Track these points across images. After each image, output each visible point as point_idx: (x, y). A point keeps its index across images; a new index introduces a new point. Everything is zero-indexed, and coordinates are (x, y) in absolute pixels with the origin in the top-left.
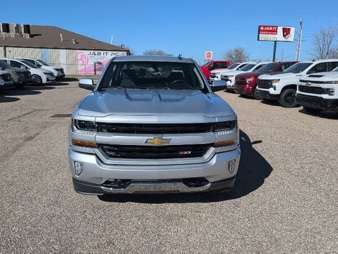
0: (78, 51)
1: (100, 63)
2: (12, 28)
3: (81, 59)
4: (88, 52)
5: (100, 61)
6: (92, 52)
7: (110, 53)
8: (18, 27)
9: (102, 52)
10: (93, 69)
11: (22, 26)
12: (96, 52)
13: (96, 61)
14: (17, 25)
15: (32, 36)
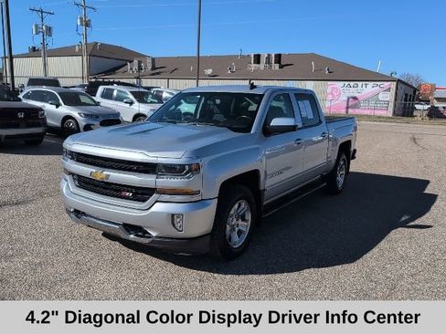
0: (329, 83)
1: (355, 98)
2: (263, 60)
3: (332, 93)
4: (341, 84)
5: (356, 95)
6: (347, 83)
7: (371, 84)
8: (269, 57)
9: (360, 84)
10: (345, 105)
11: (273, 56)
12: (352, 84)
13: (349, 95)
14: (269, 55)
15: (281, 67)
